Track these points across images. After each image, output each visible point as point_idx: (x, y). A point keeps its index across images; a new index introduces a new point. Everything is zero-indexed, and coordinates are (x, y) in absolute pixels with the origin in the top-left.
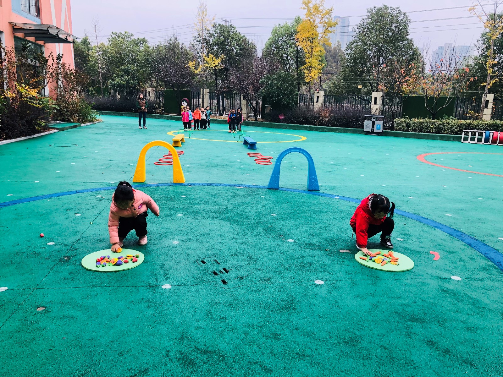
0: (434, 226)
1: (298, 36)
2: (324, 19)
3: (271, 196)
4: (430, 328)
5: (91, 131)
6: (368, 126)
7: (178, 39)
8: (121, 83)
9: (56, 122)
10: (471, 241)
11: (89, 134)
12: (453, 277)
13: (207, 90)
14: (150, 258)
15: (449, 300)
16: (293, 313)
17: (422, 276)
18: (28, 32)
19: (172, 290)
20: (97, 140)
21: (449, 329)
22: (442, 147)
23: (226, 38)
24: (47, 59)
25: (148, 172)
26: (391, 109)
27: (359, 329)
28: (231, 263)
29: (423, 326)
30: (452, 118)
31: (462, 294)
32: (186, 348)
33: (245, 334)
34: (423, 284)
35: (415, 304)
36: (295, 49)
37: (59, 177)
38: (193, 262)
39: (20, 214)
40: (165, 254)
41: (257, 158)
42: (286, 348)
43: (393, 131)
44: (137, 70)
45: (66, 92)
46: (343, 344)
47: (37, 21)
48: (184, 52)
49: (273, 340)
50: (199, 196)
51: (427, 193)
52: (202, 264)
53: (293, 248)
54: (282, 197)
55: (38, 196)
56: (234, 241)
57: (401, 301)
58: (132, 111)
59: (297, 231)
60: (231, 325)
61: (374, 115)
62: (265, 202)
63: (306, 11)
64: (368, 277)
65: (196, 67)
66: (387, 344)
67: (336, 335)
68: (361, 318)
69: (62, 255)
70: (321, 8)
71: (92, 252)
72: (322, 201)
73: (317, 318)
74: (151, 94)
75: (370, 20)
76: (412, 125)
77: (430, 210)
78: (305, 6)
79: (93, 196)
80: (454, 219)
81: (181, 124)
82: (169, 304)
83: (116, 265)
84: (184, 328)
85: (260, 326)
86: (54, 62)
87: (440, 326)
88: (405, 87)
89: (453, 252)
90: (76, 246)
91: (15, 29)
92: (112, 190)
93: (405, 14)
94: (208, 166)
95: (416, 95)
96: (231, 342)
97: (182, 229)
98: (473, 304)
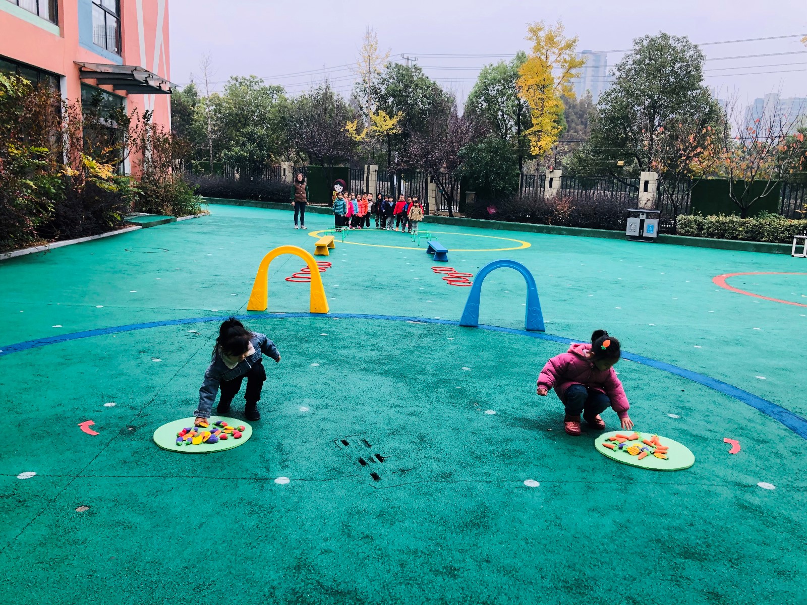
0: (734, 396)
1: (521, 82)
2: (562, 55)
3: (466, 338)
4: (715, 570)
5: (190, 228)
6: (633, 226)
7: (331, 86)
8: (242, 155)
9: (137, 213)
10: (797, 424)
11: (188, 233)
12: (761, 484)
13: (374, 168)
14: (261, 433)
15: (752, 522)
16: (483, 534)
17: (708, 479)
18: (103, 77)
19: (290, 486)
20: (199, 243)
21: (746, 574)
22: (757, 263)
23: (406, 86)
24: (129, 117)
25: (273, 294)
26: (672, 200)
27: (592, 567)
28: (388, 446)
29: (702, 566)
30: (775, 216)
31: (775, 514)
32: (303, 584)
33: (402, 565)
34: (708, 493)
35: (692, 528)
36: (516, 102)
37: (135, 300)
38: (328, 441)
39: (69, 357)
40: (286, 427)
41: (446, 276)
42: (467, 593)
43: (676, 236)
44: (268, 135)
45: (155, 167)
46: (563, 589)
47: (116, 60)
48: (340, 107)
49: (446, 577)
50: (347, 335)
51: (726, 340)
52: (343, 446)
53: (492, 424)
54: (483, 340)
55: (99, 329)
56: (398, 409)
57: (667, 522)
58: (256, 198)
59: (501, 397)
60: (380, 550)
61: (644, 208)
62: (454, 347)
63: (533, 43)
64: (615, 478)
65: (358, 131)
66: (638, 594)
67: (552, 574)
68: (597, 547)
69: (126, 423)
70: (557, 39)
71: (172, 420)
72: (548, 349)
73: (523, 543)
74: (287, 172)
75: (638, 57)
76: (707, 226)
77: (729, 368)
78: (532, 35)
79: (183, 332)
80: (770, 384)
81: (332, 219)
82: (283, 510)
83: (208, 442)
84: (304, 550)
85: (427, 553)
86: (139, 123)
87: (731, 567)
88: (695, 165)
89: (764, 442)
90: (149, 409)
91: (82, 72)
92: (213, 322)
93: (696, 47)
94: (367, 287)
95: (714, 178)
96: (377, 578)
97: (316, 387)
98: (793, 532)
